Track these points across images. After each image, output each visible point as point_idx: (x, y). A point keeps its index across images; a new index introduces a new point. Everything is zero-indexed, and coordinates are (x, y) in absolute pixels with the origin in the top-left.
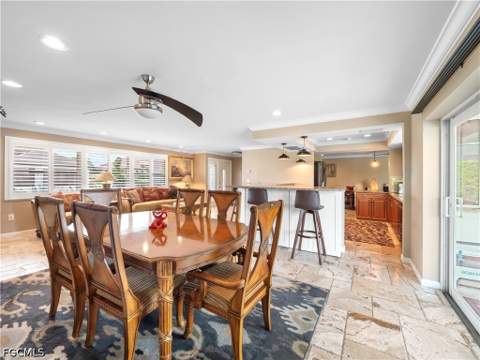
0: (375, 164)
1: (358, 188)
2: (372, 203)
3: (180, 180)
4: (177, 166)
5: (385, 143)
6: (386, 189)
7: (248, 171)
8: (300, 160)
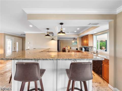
5: (78, 35)
6: (77, 49)
7: (29, 43)
8: (53, 39)
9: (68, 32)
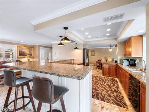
0: (111, 50)
1: (103, 61)
2: (109, 68)
3: (24, 57)
4: (23, 51)
5: (116, 39)
6: (116, 62)
7: (55, 53)
8: (76, 48)
9: (97, 37)
